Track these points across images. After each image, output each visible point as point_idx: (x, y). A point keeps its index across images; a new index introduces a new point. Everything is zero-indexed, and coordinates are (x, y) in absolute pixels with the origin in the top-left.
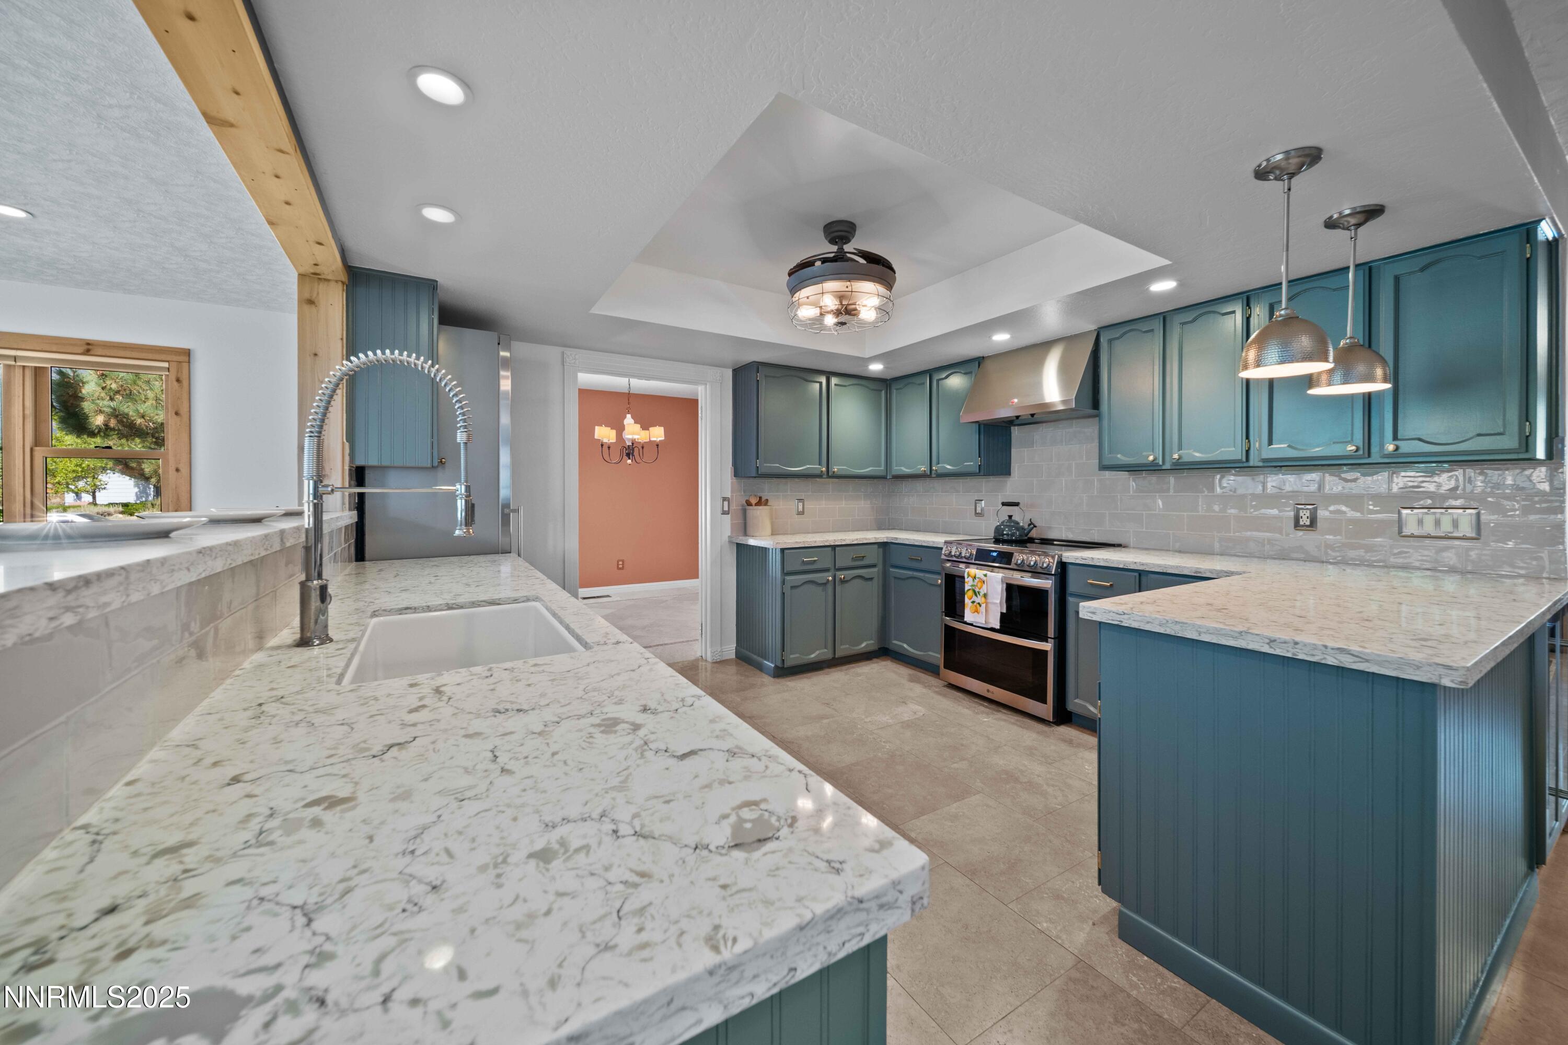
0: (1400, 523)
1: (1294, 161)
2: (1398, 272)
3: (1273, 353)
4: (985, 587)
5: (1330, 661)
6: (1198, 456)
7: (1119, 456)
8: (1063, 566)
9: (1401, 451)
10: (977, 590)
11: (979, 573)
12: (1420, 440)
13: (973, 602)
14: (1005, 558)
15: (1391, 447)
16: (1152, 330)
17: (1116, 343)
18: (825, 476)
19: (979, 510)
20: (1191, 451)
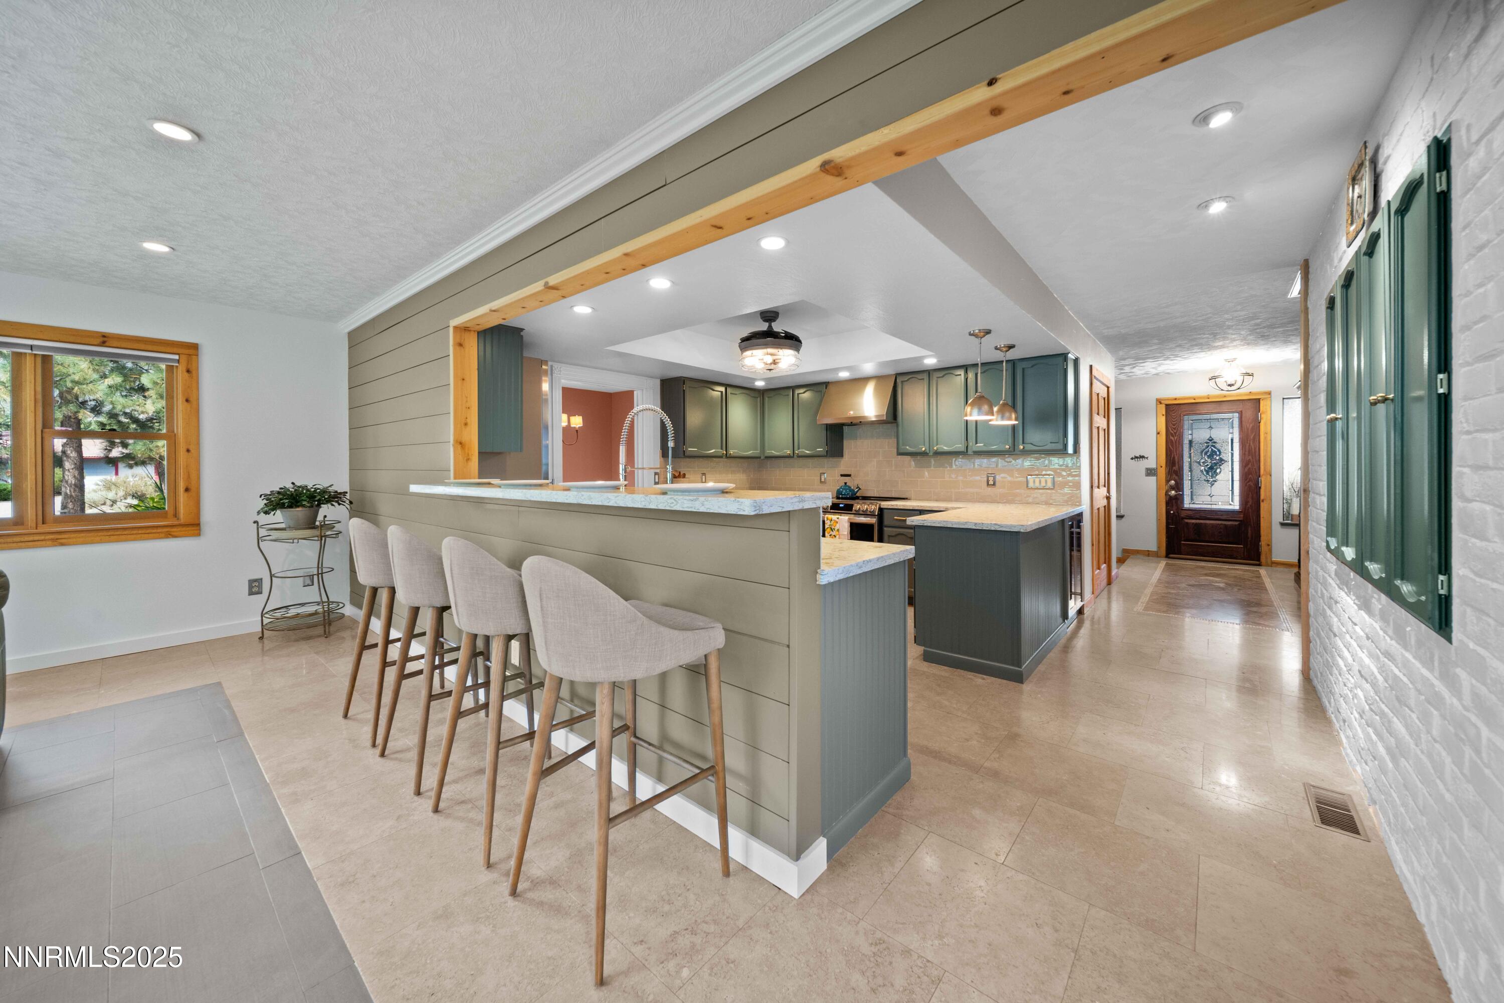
0: (1027, 482)
1: (982, 334)
2: (1024, 366)
3: (975, 411)
4: (838, 525)
5: (993, 529)
6: (946, 448)
7: (908, 447)
8: (881, 510)
9: (1025, 449)
10: (833, 527)
11: (834, 517)
12: (1032, 444)
13: (831, 535)
14: (848, 509)
15: (1021, 447)
16: (923, 379)
17: (905, 383)
18: (724, 457)
19: (823, 480)
20: (942, 446)
